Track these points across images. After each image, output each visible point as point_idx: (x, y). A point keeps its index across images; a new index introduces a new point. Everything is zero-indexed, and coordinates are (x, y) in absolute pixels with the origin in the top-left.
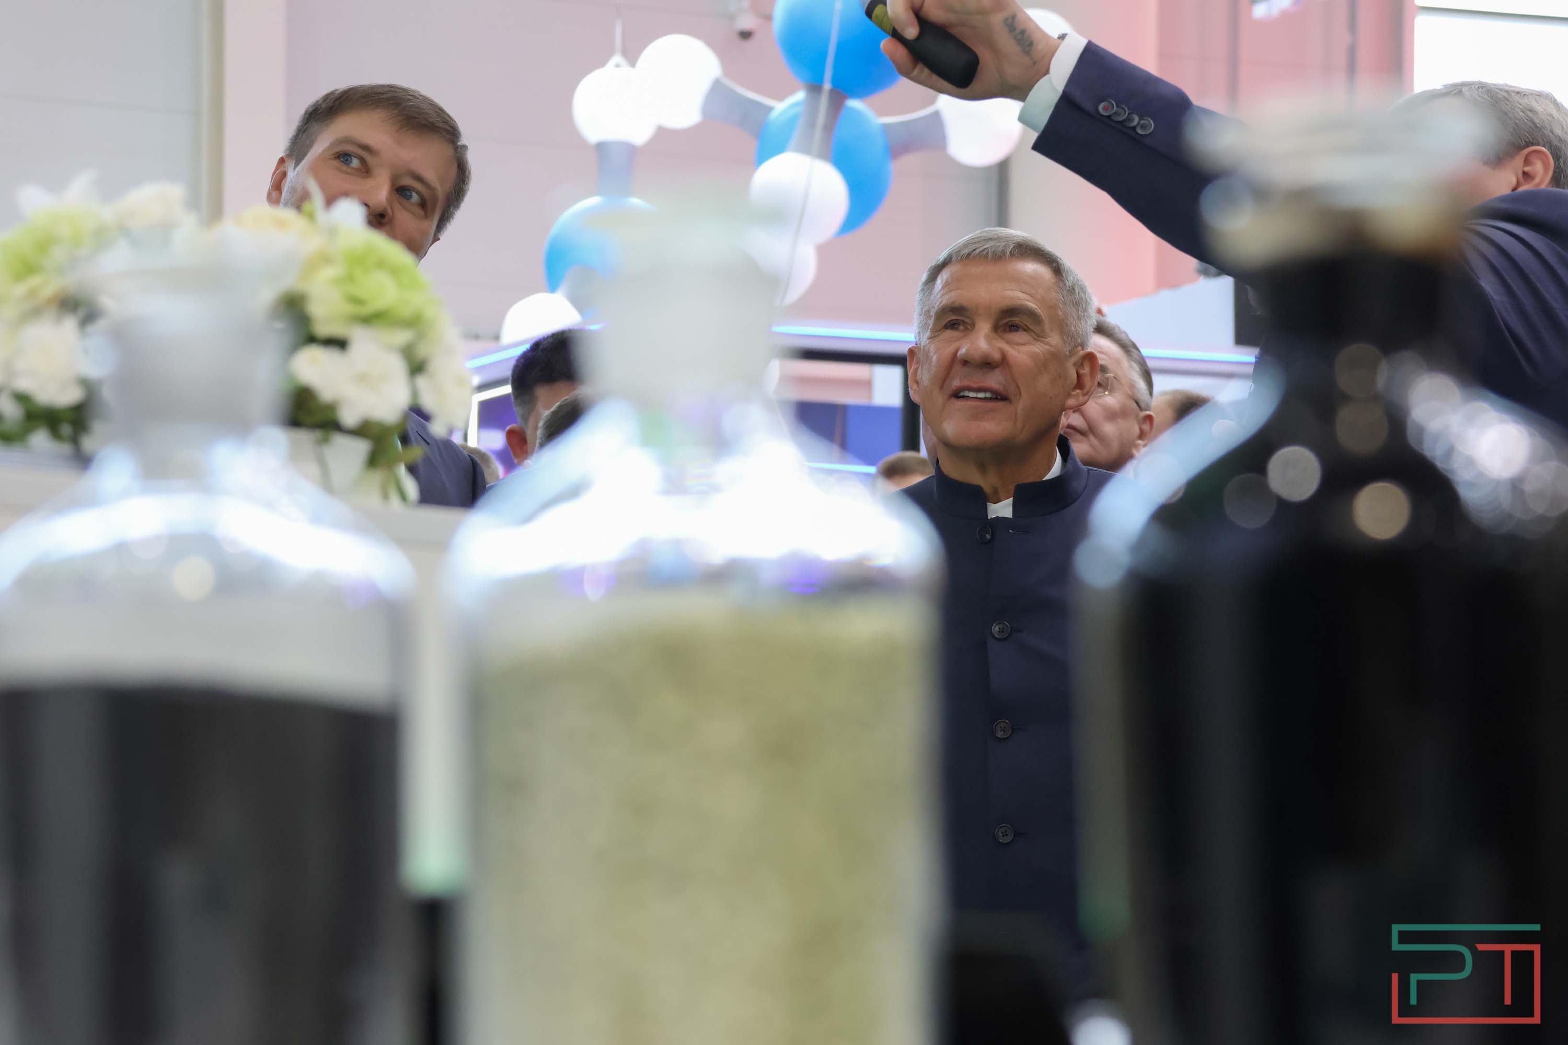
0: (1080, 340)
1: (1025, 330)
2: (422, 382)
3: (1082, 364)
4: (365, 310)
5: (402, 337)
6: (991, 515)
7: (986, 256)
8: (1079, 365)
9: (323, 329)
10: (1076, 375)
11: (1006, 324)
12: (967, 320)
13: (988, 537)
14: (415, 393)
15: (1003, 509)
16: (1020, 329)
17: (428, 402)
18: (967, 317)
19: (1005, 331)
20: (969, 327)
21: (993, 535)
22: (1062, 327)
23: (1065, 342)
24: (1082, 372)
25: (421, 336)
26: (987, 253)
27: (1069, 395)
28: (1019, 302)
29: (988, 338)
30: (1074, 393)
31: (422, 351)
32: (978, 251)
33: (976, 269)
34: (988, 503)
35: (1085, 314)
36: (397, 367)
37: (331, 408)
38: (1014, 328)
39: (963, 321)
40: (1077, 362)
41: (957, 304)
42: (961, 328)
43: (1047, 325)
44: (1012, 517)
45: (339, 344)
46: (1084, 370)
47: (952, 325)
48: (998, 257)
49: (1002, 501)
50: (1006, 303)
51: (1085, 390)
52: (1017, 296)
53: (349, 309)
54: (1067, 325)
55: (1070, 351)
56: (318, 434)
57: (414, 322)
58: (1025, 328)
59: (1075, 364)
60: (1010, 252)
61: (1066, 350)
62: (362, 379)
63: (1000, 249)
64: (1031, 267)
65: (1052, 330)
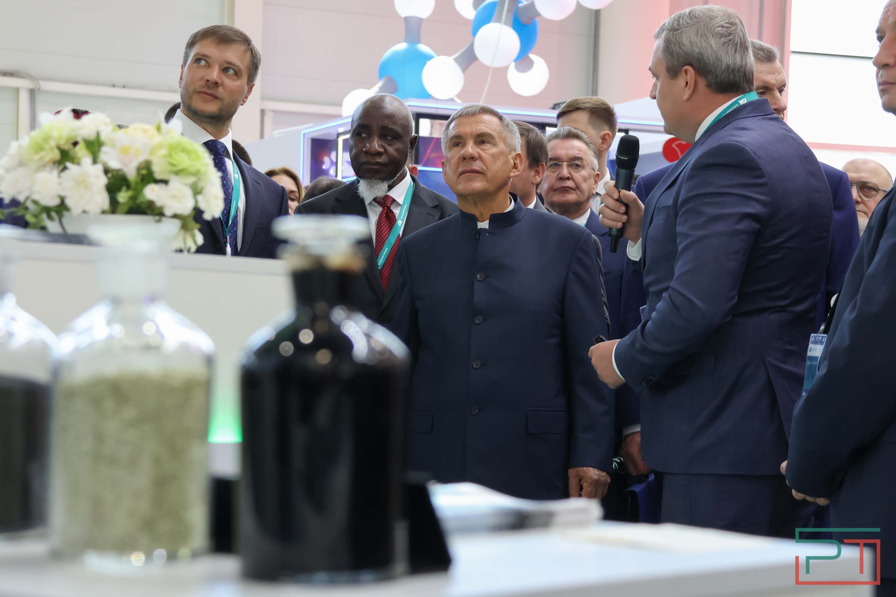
0: (513, 147)
1: (488, 143)
2: (200, 198)
3: (516, 158)
4: (176, 169)
5: (191, 180)
6: (479, 227)
7: (468, 114)
8: (515, 158)
9: (158, 176)
10: (513, 162)
11: (480, 141)
12: (462, 141)
13: (478, 237)
14: (196, 202)
15: (484, 225)
16: (486, 143)
17: (202, 206)
18: (462, 140)
19: (479, 144)
20: (464, 144)
21: (479, 237)
22: (504, 140)
23: (507, 147)
24: (516, 162)
25: (199, 179)
26: (469, 113)
27: (511, 171)
28: (484, 131)
29: (472, 148)
30: (513, 170)
31: (200, 185)
32: (464, 112)
33: (465, 120)
34: (478, 222)
35: (515, 136)
36: (189, 193)
37: (161, 208)
38: (483, 142)
39: (461, 142)
40: (513, 157)
41: (457, 135)
42: (460, 145)
43: (498, 140)
44: (488, 228)
45: (165, 182)
46: (517, 161)
47: (457, 145)
48: (474, 114)
49: (485, 221)
50: (478, 132)
51: (518, 170)
52: (483, 128)
53: (170, 168)
54: (506, 140)
55: (509, 152)
56: (157, 218)
57: (197, 174)
58: (488, 142)
59: (512, 158)
60: (479, 111)
61: (507, 150)
62: (174, 197)
63: (474, 111)
64: (487, 117)
65: (500, 142)
